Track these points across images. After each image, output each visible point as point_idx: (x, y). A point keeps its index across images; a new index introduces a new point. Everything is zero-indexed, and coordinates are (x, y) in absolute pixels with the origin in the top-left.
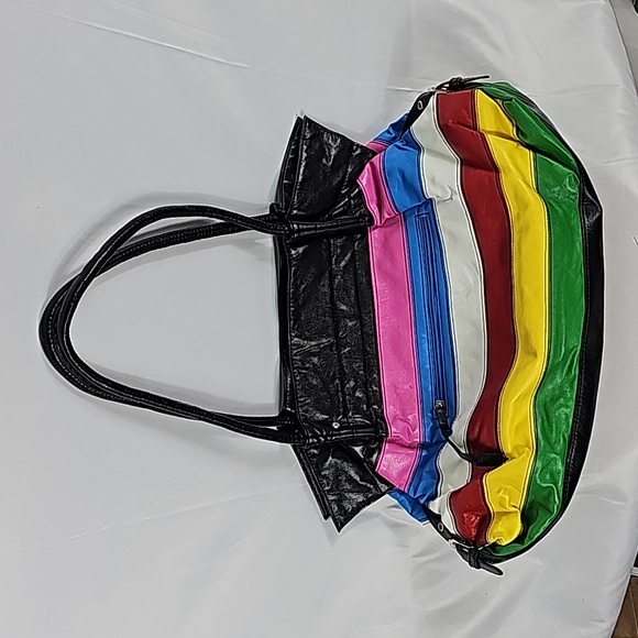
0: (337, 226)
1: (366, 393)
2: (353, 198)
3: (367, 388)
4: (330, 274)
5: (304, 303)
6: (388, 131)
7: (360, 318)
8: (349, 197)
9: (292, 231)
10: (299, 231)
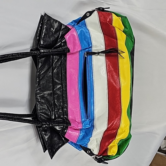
0: (57, 52)
1: (63, 111)
2: (63, 43)
3: (63, 109)
4: (52, 68)
5: (42, 78)
6: (72, 22)
7: (62, 84)
8: (61, 42)
9: (41, 53)
10: (43, 53)
